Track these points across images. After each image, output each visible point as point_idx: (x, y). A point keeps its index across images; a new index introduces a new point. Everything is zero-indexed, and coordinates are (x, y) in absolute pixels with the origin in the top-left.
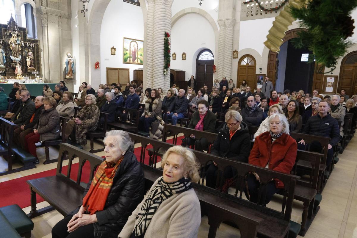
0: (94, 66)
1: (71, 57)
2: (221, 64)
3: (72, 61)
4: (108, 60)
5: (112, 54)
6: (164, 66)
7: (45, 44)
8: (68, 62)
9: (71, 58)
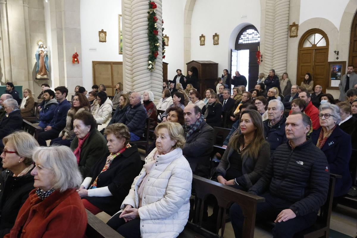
0: (72, 59)
1: (43, 47)
2: (270, 49)
3: (45, 52)
4: (95, 50)
5: (100, 41)
6: (149, 56)
7: (4, 29)
8: (39, 55)
9: (43, 49)
